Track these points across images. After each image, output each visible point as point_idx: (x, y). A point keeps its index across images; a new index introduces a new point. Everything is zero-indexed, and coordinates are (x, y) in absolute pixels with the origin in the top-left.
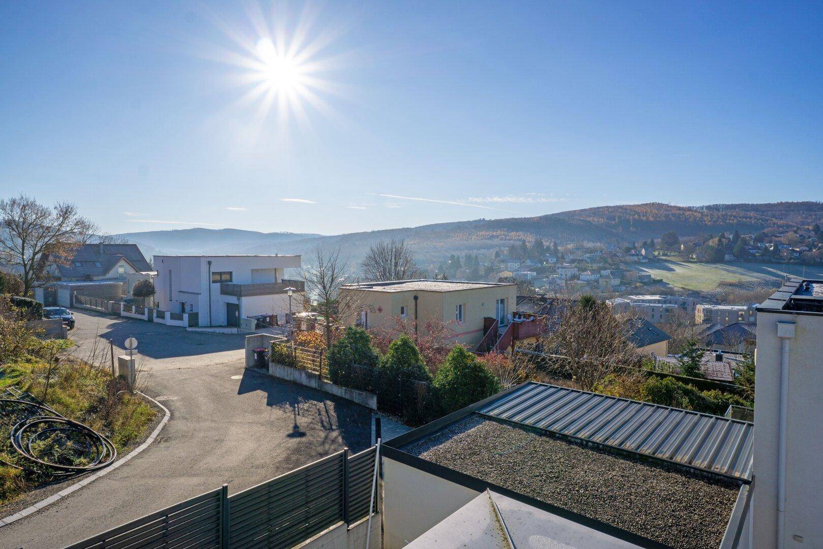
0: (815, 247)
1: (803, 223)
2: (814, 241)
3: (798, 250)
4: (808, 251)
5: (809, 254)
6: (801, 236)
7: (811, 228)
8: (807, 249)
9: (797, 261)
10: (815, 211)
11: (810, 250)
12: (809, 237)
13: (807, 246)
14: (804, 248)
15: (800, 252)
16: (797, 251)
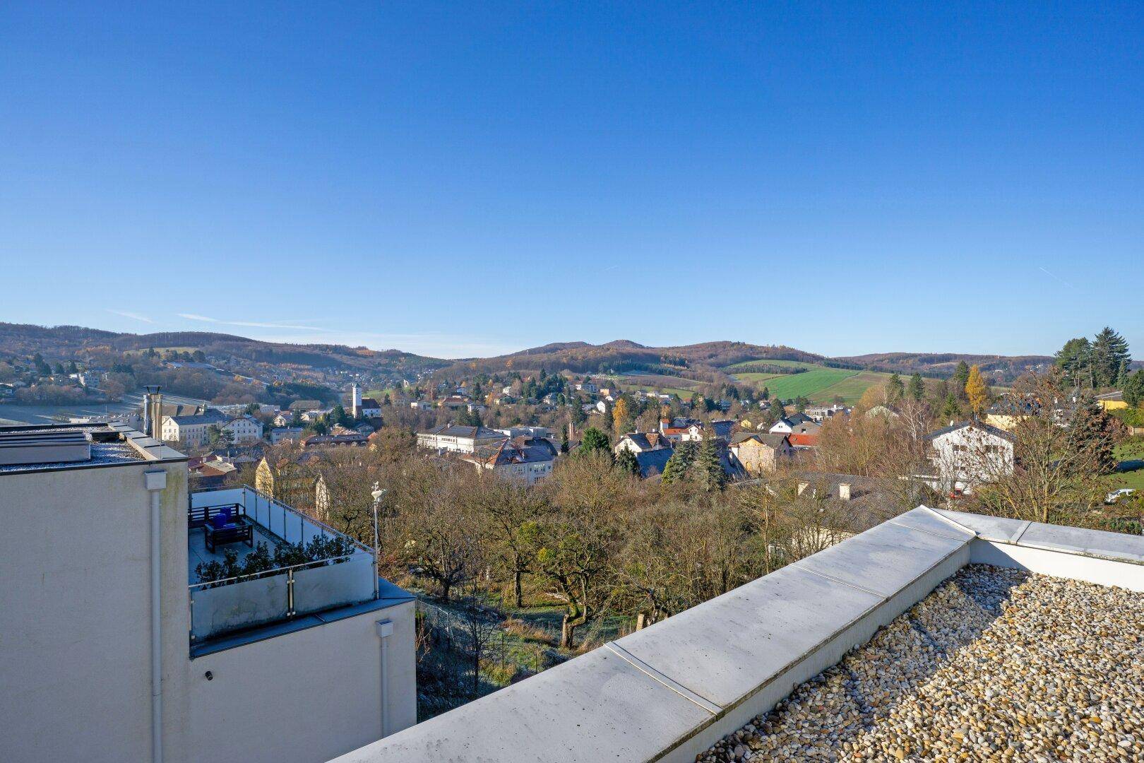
0: (34, 381)
1: (24, 352)
2: (33, 375)
3: (11, 385)
4: (25, 387)
5: (26, 390)
6: (17, 367)
7: (30, 357)
8: (24, 384)
9: (8, 400)
10: (40, 337)
11: (29, 385)
12: (28, 370)
13: (24, 381)
14: (20, 383)
15: (14, 389)
16: (10, 388)
